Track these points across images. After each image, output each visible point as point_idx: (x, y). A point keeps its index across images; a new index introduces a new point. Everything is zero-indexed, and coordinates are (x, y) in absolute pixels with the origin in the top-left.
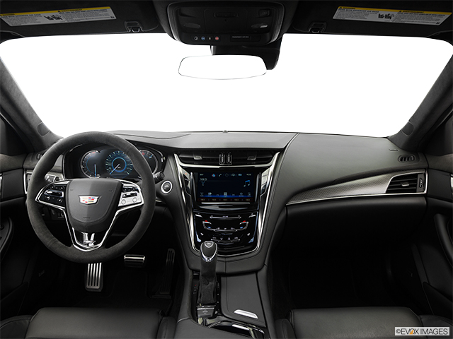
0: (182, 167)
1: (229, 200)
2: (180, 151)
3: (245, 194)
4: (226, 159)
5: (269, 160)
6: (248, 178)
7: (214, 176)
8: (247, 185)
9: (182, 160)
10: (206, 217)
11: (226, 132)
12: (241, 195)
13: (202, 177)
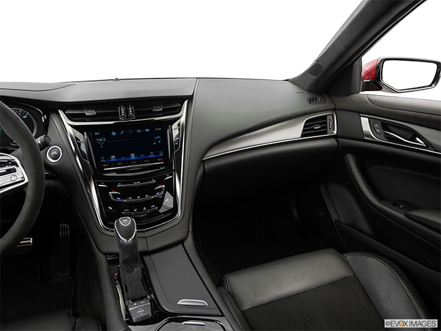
0: (71, 125)
1: (138, 162)
2: (65, 106)
3: (156, 153)
4: (127, 112)
5: (179, 110)
6: (158, 133)
7: (114, 134)
8: (157, 143)
9: (70, 117)
10: (112, 186)
11: (117, 80)
12: (152, 155)
13: (99, 137)
